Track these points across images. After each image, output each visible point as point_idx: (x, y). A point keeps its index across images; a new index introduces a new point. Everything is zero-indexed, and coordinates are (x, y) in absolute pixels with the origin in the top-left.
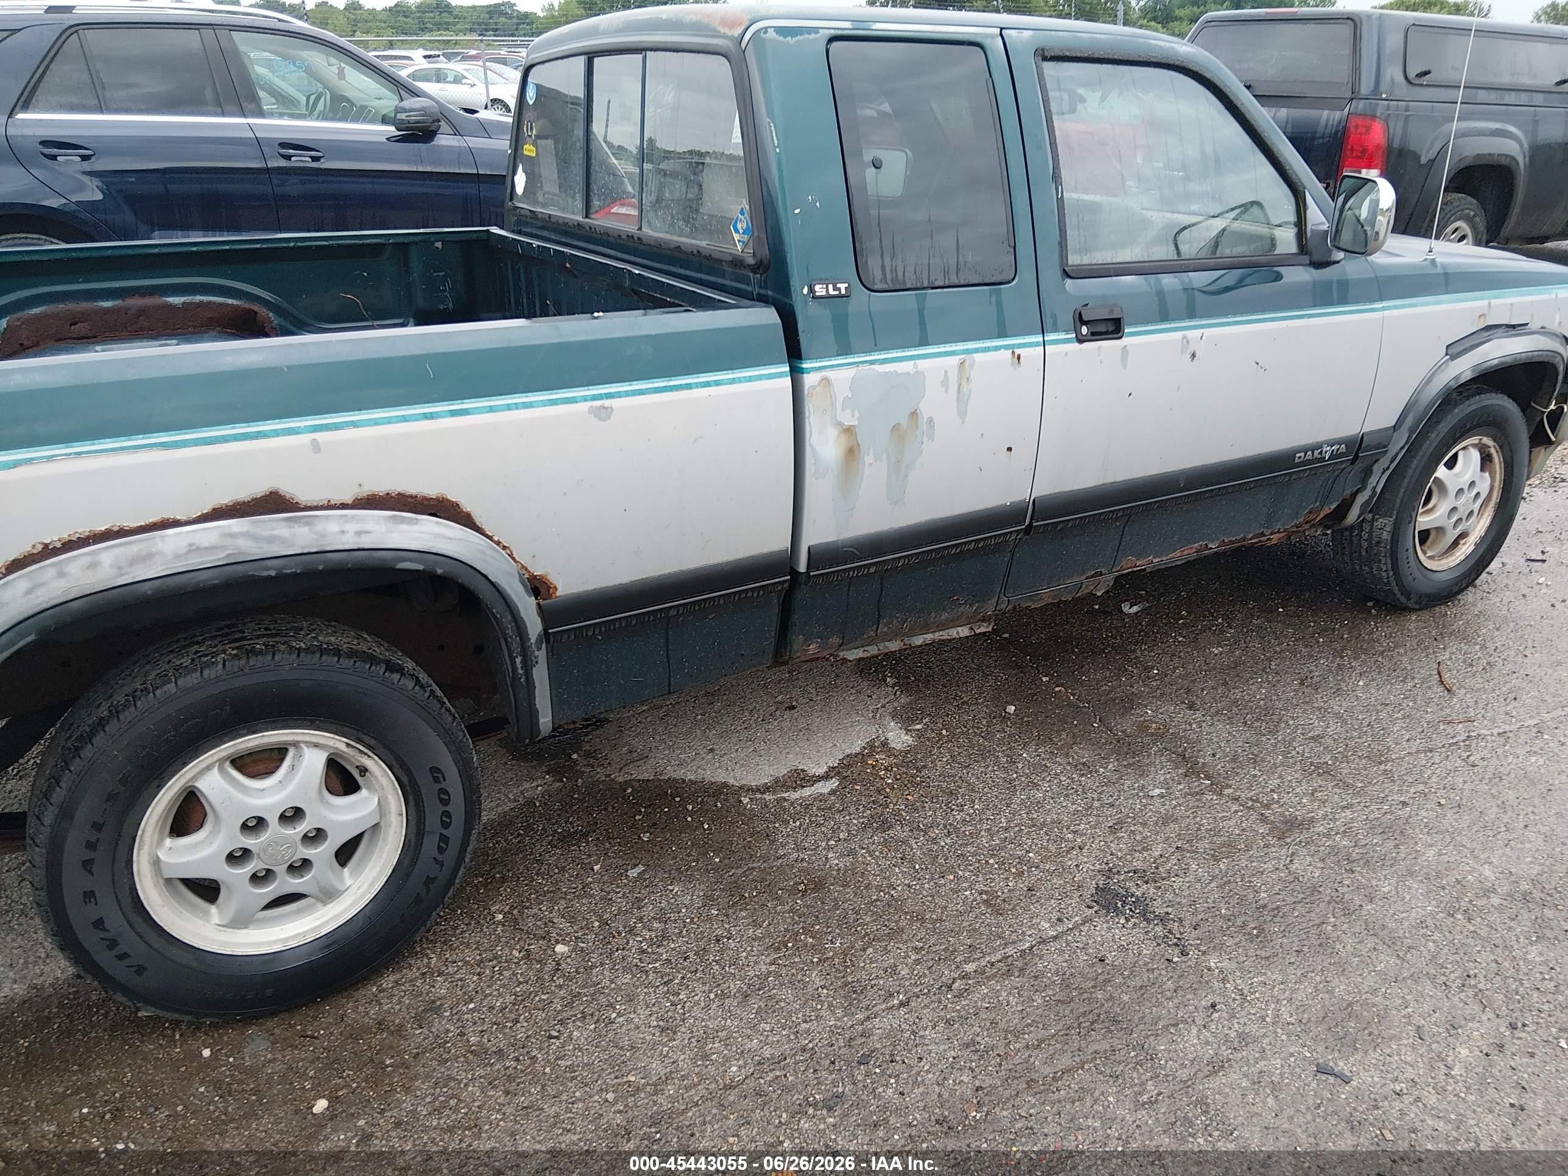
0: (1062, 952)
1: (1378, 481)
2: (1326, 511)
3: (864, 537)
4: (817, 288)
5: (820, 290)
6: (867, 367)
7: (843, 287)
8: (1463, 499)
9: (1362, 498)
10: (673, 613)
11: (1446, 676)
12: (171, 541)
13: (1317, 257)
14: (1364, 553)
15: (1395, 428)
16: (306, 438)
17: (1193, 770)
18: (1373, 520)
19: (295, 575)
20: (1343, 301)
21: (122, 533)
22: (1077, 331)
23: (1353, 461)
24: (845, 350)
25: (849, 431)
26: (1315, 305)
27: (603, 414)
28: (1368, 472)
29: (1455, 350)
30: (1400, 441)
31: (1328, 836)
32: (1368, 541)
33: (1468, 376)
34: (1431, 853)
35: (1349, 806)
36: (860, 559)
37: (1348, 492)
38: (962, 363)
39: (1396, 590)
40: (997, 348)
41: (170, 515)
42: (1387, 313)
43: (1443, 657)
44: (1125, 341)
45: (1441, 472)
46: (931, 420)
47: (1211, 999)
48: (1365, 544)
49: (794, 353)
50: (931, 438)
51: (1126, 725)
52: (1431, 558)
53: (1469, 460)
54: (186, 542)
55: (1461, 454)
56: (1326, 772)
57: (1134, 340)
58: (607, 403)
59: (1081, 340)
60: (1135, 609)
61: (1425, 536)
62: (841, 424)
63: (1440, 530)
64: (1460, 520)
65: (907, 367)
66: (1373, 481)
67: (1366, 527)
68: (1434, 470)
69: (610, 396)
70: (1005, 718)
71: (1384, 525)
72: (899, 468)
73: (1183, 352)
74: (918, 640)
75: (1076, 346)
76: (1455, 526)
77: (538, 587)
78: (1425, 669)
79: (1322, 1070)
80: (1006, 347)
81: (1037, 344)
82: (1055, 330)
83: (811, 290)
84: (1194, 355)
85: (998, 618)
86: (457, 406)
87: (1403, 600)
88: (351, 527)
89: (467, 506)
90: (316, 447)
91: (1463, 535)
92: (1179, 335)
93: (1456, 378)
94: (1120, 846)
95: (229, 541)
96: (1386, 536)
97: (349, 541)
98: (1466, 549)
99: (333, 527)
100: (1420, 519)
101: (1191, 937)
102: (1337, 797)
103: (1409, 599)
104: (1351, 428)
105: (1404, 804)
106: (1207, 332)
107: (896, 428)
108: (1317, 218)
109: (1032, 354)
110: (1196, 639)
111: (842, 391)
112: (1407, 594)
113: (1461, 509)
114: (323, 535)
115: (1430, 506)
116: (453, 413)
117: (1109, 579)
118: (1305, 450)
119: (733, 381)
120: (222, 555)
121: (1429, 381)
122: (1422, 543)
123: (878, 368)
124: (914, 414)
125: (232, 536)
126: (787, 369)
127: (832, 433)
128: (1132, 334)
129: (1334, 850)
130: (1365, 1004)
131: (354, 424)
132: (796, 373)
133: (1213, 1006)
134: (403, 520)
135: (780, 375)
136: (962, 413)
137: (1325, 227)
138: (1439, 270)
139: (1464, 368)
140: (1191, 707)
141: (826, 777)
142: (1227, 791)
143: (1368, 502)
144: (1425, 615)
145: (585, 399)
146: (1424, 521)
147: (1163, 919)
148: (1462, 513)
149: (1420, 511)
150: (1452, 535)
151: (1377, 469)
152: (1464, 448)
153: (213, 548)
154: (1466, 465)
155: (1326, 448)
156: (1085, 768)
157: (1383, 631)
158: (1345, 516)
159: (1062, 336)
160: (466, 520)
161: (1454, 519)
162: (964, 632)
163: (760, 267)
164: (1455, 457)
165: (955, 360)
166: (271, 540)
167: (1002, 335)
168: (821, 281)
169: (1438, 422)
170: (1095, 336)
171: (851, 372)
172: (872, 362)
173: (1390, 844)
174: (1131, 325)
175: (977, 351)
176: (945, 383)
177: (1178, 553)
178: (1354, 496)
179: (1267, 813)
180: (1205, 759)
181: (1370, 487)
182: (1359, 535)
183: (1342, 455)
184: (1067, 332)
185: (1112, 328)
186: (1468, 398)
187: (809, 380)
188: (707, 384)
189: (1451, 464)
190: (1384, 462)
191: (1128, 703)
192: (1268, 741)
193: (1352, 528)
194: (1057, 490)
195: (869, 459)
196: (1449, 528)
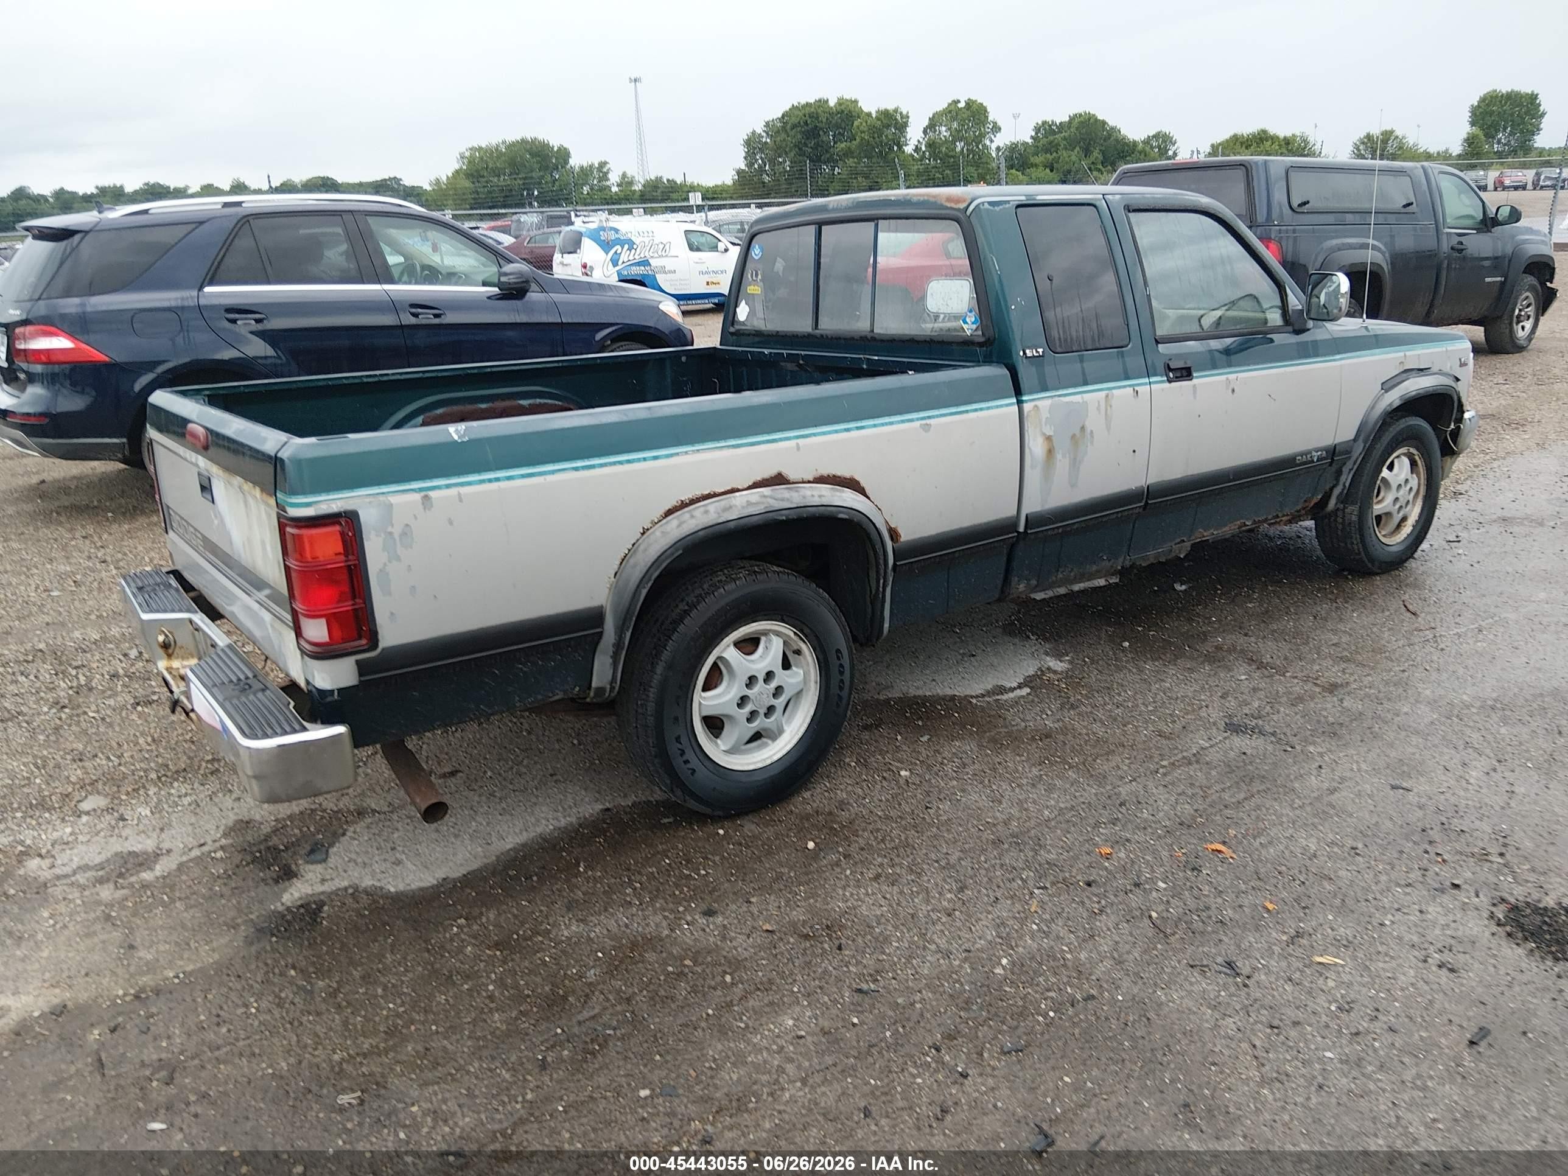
0: (1218, 752)
1: (1346, 478)
2: (1315, 500)
3: (1056, 508)
4: (1028, 351)
5: (1029, 353)
6: (1057, 399)
7: (1040, 350)
8: (1402, 492)
9: (1337, 491)
10: (957, 555)
11: (1410, 607)
12: (739, 499)
13: (1296, 328)
14: (1339, 533)
15: (1355, 440)
16: (793, 443)
17: (1261, 666)
18: (1345, 508)
19: (794, 520)
20: (1316, 355)
21: (715, 495)
22: (1168, 376)
23: (1331, 464)
24: (1044, 388)
25: (1049, 439)
26: (1300, 358)
27: (927, 428)
28: (1339, 473)
29: (1387, 386)
30: (1358, 450)
31: (1360, 689)
32: (1343, 524)
33: (1397, 403)
34: (1428, 692)
35: (1369, 675)
36: (1053, 523)
37: (1327, 488)
38: (1107, 396)
39: (1365, 559)
40: (1125, 387)
41: (735, 486)
42: (1343, 362)
43: (1406, 597)
44: (1195, 381)
45: (1385, 473)
46: (1092, 432)
47: (1317, 764)
48: (1340, 527)
49: (1018, 392)
50: (1092, 443)
51: (1208, 647)
52: (1384, 536)
53: (1402, 466)
54: (745, 500)
55: (1396, 461)
56: (1346, 660)
57: (1201, 381)
58: (928, 421)
59: (1170, 381)
60: (1184, 587)
61: (1379, 518)
62: (1044, 434)
63: (1388, 514)
64: (1401, 507)
65: (1077, 398)
66: (1343, 478)
67: (1340, 514)
68: (1381, 471)
69: (929, 417)
70: (1124, 650)
71: (1353, 510)
72: (1075, 463)
73: (1227, 388)
74: (1076, 587)
75: (1167, 385)
76: (1398, 512)
77: (894, 534)
78: (1395, 604)
79: (1394, 787)
80: (1130, 386)
81: (1145, 384)
82: (1155, 375)
83: (1024, 353)
84: (1233, 391)
85: (1123, 572)
86: (859, 424)
87: (1370, 565)
88: (816, 493)
89: (863, 483)
90: (798, 448)
91: (1404, 519)
92: (1224, 377)
93: (1390, 405)
94: (1232, 703)
95: (764, 500)
96: (1354, 518)
97: (816, 501)
98: (1407, 529)
99: (808, 493)
100: (1376, 507)
101: (1294, 740)
102: (1359, 671)
103: (1373, 565)
104: (1328, 441)
105: (1404, 671)
106: (1241, 375)
107: (1073, 436)
108: (1295, 301)
109: (1144, 390)
110: (1233, 601)
111: (1045, 414)
112: (1372, 560)
113: (1401, 499)
114: (804, 497)
115: (1380, 498)
116: (858, 428)
117: (1188, 545)
118: (1302, 454)
119: (988, 408)
120: (762, 507)
121: (1373, 407)
122: (1378, 525)
123: (1063, 399)
124: (1083, 428)
125: (765, 497)
126: (1014, 400)
127: (1040, 440)
128: (1197, 377)
129: (1368, 696)
130: (1410, 759)
131: (814, 435)
132: (1020, 403)
133: (1320, 767)
134: (838, 490)
135: (1011, 404)
136: (1108, 428)
137: (1300, 307)
138: (1372, 333)
139: (1394, 398)
140: (1246, 635)
141: (1020, 687)
142: (1288, 674)
143: (1341, 493)
144: (1385, 577)
145: (918, 419)
146: (1378, 508)
147: (1274, 734)
148: (1402, 502)
149: (1375, 501)
150: (1397, 518)
151: (1345, 470)
152: (1398, 457)
153: (757, 503)
154: (1401, 468)
155: (1314, 453)
156: (1191, 670)
157: (1360, 587)
158: (1327, 504)
159: (1158, 378)
160: (862, 491)
161: (1397, 506)
162: (1102, 582)
163: (988, 343)
164: (1392, 464)
165: (1103, 394)
166: (783, 500)
167: (1127, 378)
168: (1029, 348)
169: (1380, 437)
170: (1178, 379)
171: (1048, 402)
172: (1059, 396)
173: (1401, 690)
174: (1197, 371)
175: (1114, 388)
176: (1098, 409)
177: (1227, 528)
178: (1332, 489)
179: (1318, 682)
180: (1267, 659)
181: (1341, 483)
182: (1335, 520)
183: (1325, 458)
184: (1162, 376)
185: (1185, 373)
186: (1397, 420)
187: (1027, 407)
188: (976, 410)
189: (1391, 468)
190: (1349, 464)
191: (1204, 637)
192: (1304, 649)
193: (1330, 515)
194: (1160, 480)
195: (1059, 456)
196: (1395, 513)
